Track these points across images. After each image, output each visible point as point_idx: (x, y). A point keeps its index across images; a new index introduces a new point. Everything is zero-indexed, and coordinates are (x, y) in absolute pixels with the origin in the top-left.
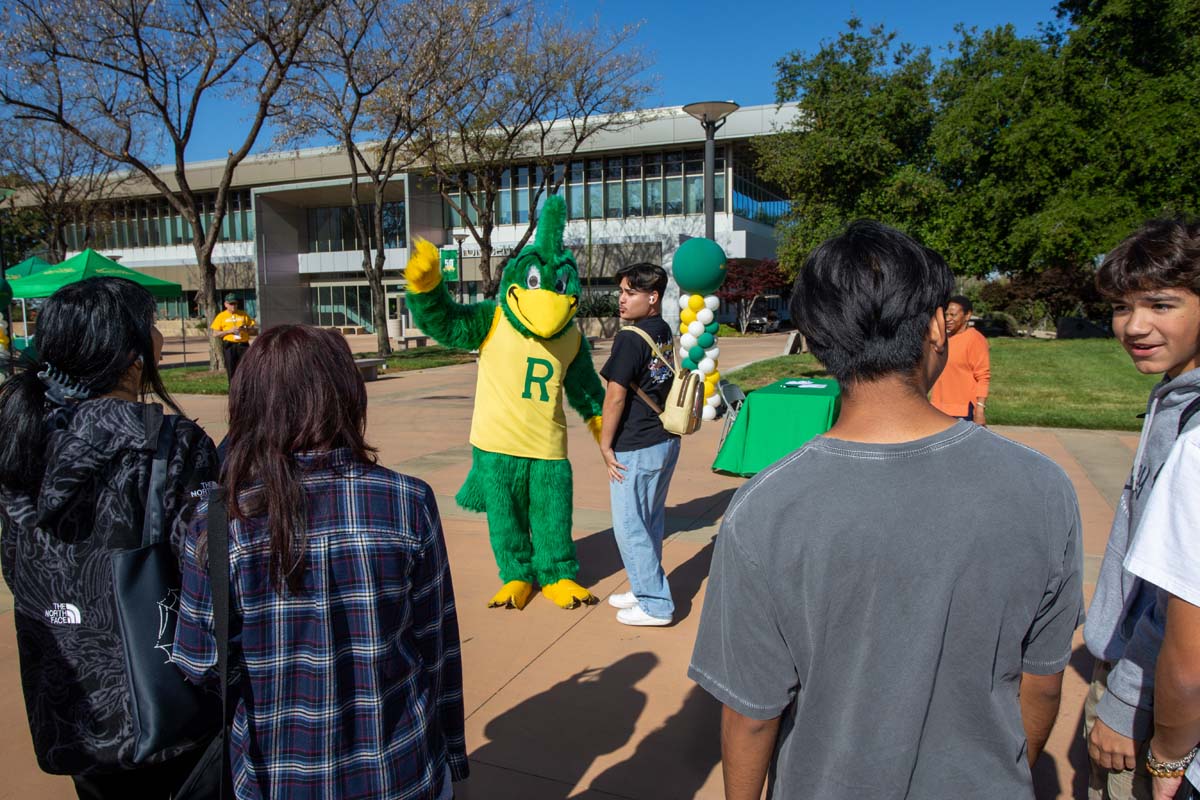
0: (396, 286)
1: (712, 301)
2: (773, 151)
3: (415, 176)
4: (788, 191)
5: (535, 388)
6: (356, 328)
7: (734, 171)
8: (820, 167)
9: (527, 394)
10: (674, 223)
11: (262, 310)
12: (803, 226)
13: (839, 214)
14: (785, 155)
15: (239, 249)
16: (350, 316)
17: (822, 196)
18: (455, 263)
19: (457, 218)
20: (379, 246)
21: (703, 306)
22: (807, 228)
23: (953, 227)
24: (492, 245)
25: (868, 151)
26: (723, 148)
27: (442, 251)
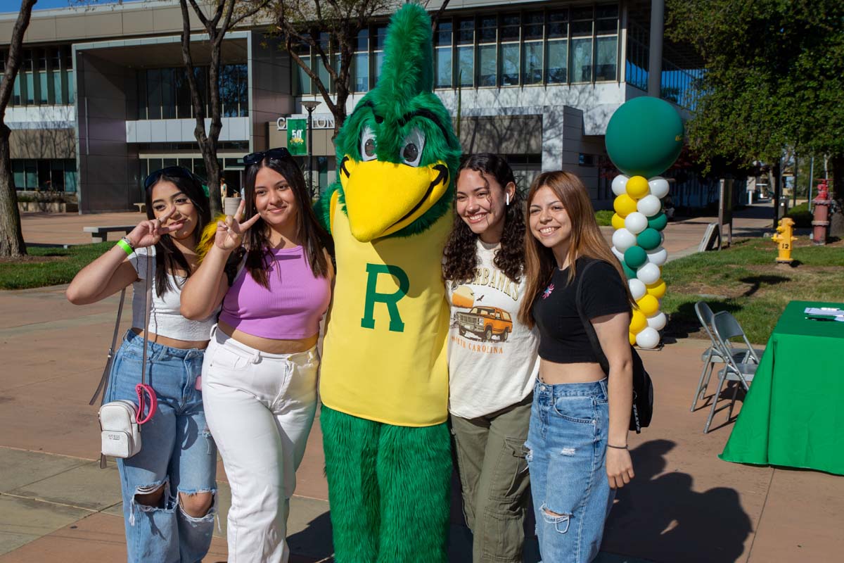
0: (235, 160)
1: (660, 185)
3: (258, 32)
4: (703, 53)
5: (381, 310)
7: (628, 34)
8: (747, 23)
9: (368, 322)
10: (557, 95)
11: (82, 184)
14: (701, 9)
15: (59, 114)
18: (304, 134)
19: (307, 81)
20: (215, 113)
21: (647, 191)
26: (617, 6)
27: (289, 120)
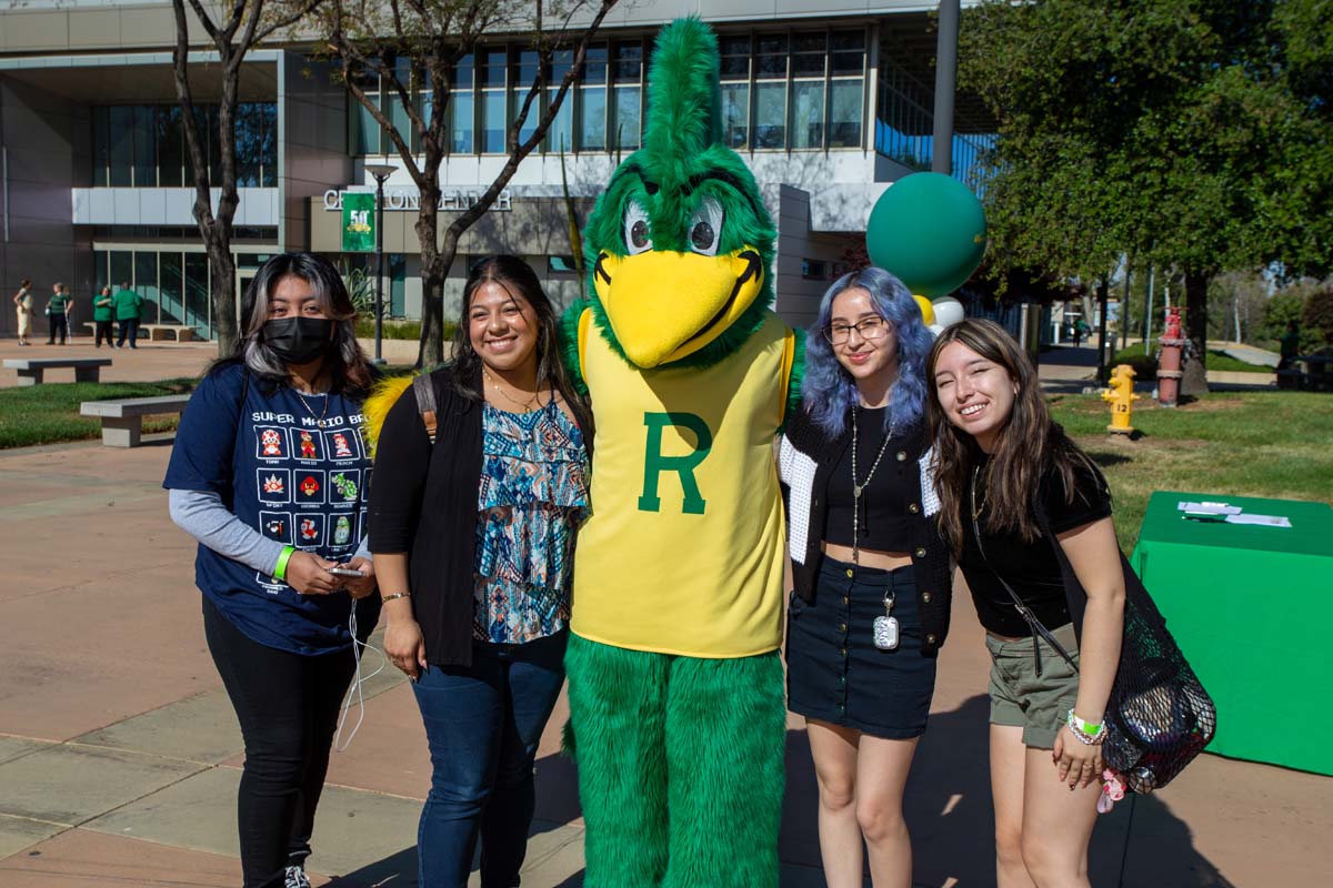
0: (255, 256)
1: (950, 309)
2: (971, 34)
3: (297, 54)
4: (996, 110)
5: (670, 483)
6: (177, 329)
7: (880, 76)
8: (1062, 66)
9: (649, 502)
10: (768, 167)
12: (1021, 175)
13: (1091, 156)
14: (994, 43)
16: (166, 307)
17: (1059, 122)
18: (371, 217)
20: (226, 181)
22: (1028, 179)
23: (1313, 185)
24: (441, 188)
25: (1160, 36)
26: (863, 32)
